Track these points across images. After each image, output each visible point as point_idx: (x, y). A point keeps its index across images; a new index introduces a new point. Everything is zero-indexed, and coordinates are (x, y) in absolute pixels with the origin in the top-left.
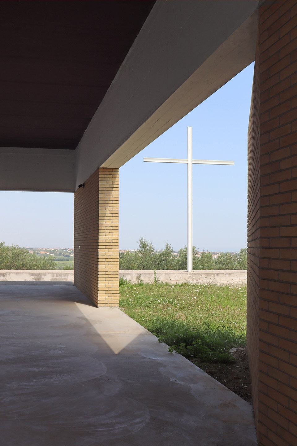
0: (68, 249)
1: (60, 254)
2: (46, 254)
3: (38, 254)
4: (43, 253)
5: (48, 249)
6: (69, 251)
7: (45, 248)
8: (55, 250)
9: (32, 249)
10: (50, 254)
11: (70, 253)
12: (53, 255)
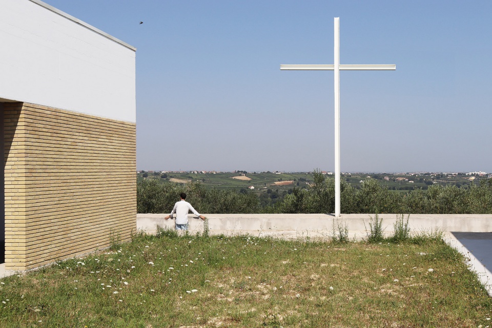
0: (432, 173)
1: (421, 180)
2: (404, 180)
3: (394, 180)
4: (401, 179)
5: (408, 173)
6: (432, 176)
7: (404, 173)
8: (415, 175)
9: (388, 175)
10: (409, 180)
11: (433, 179)
12: (413, 182)
